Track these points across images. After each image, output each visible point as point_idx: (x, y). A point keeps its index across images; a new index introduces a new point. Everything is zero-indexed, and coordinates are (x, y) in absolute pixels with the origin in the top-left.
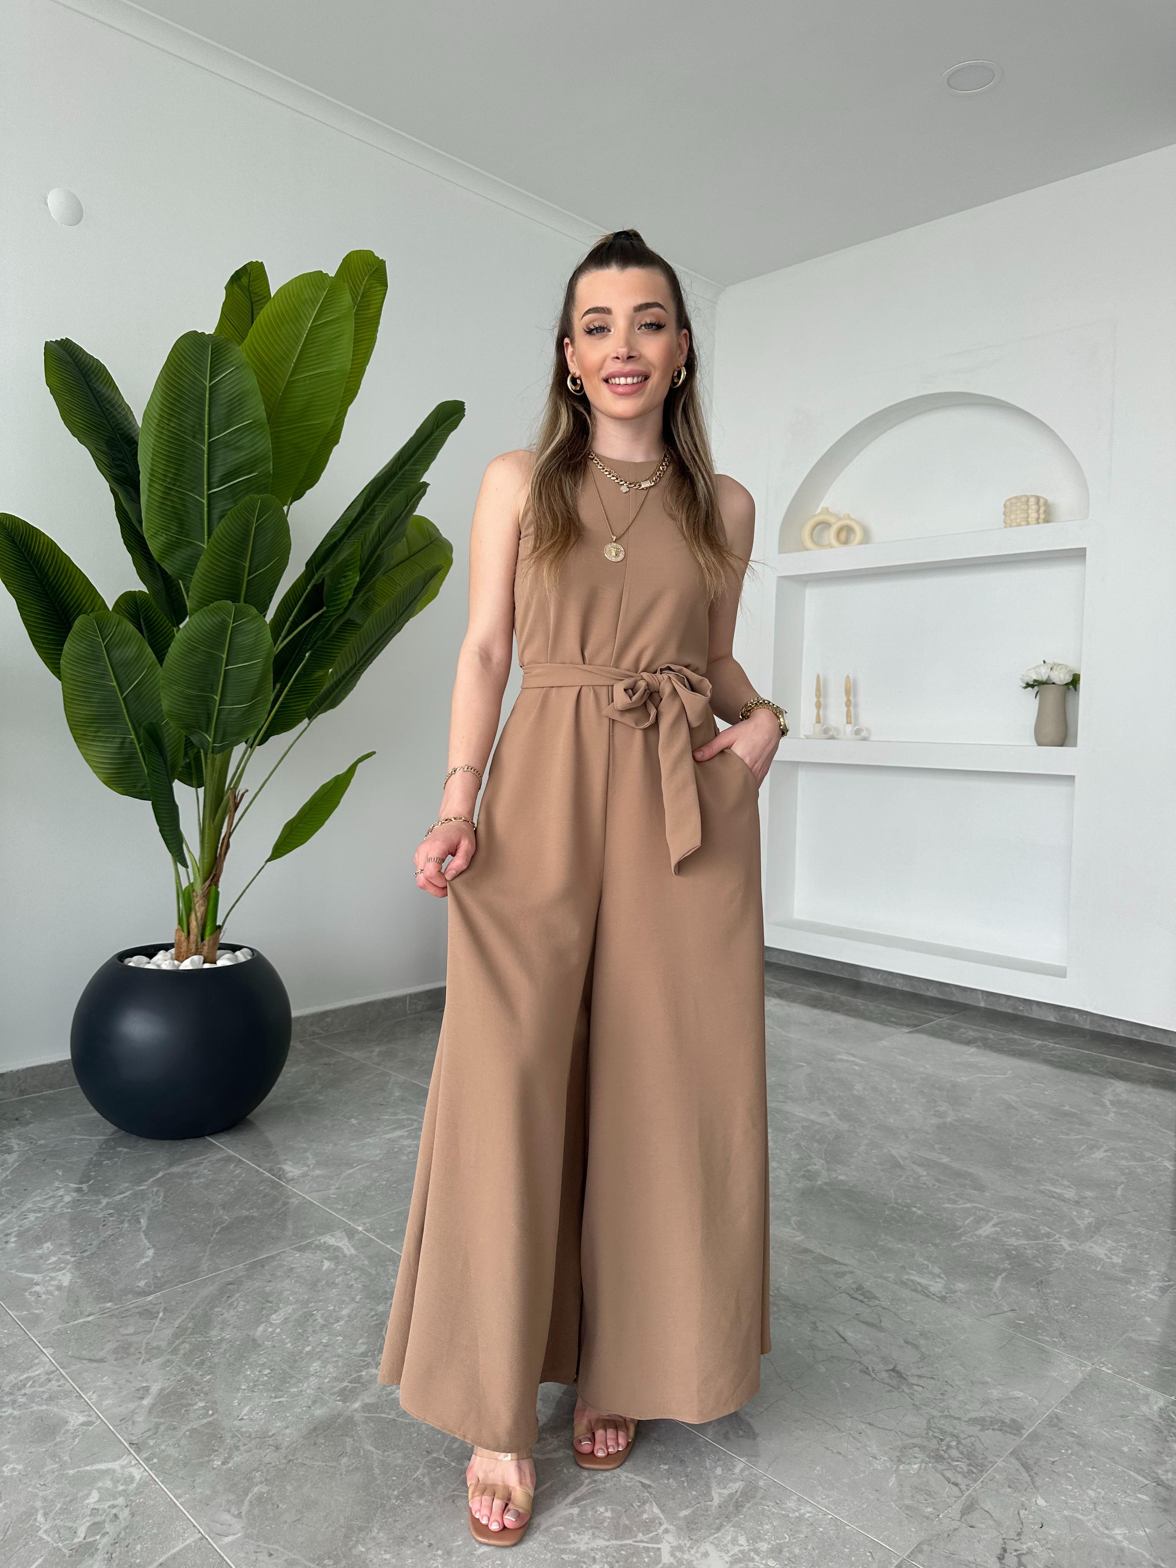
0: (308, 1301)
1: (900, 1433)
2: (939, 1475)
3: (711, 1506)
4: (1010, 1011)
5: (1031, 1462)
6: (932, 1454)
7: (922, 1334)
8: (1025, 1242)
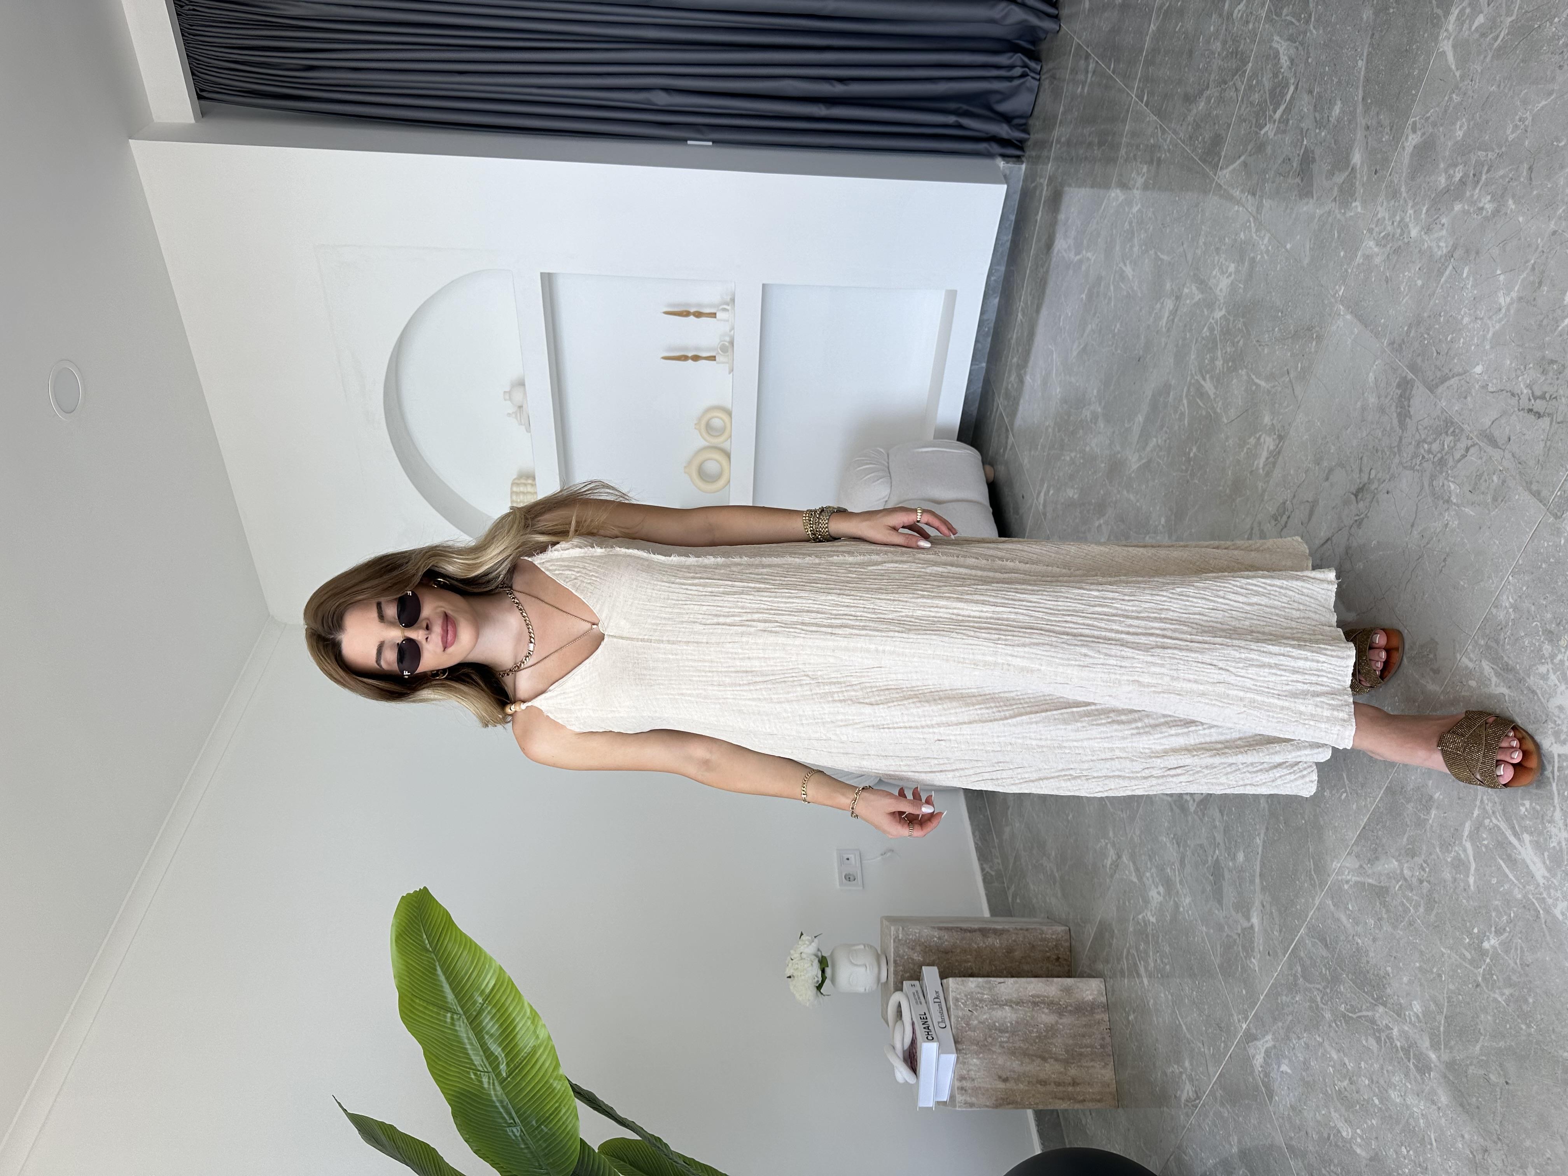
0: (1325, 1093)
1: (1420, 498)
2: (1459, 465)
3: (1509, 696)
4: (989, 339)
5: (1439, 374)
6: (1438, 468)
7: (1318, 462)
8: (1219, 352)
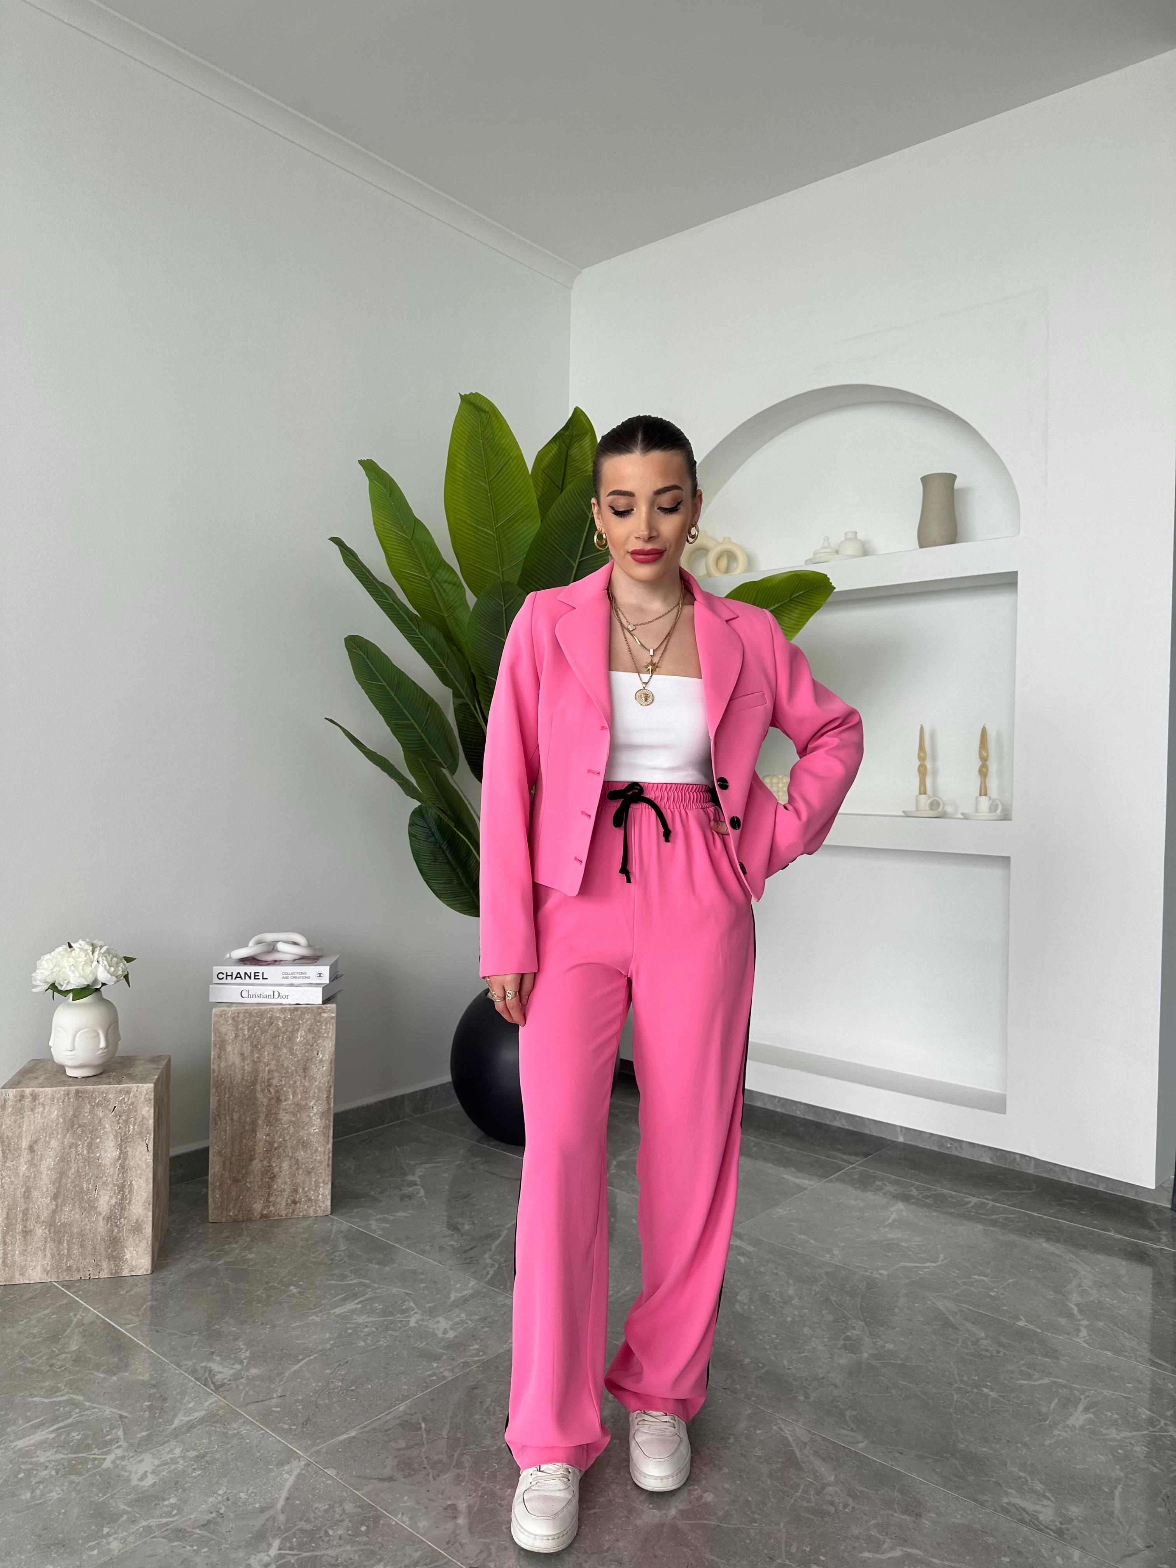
4: (936, 1149)
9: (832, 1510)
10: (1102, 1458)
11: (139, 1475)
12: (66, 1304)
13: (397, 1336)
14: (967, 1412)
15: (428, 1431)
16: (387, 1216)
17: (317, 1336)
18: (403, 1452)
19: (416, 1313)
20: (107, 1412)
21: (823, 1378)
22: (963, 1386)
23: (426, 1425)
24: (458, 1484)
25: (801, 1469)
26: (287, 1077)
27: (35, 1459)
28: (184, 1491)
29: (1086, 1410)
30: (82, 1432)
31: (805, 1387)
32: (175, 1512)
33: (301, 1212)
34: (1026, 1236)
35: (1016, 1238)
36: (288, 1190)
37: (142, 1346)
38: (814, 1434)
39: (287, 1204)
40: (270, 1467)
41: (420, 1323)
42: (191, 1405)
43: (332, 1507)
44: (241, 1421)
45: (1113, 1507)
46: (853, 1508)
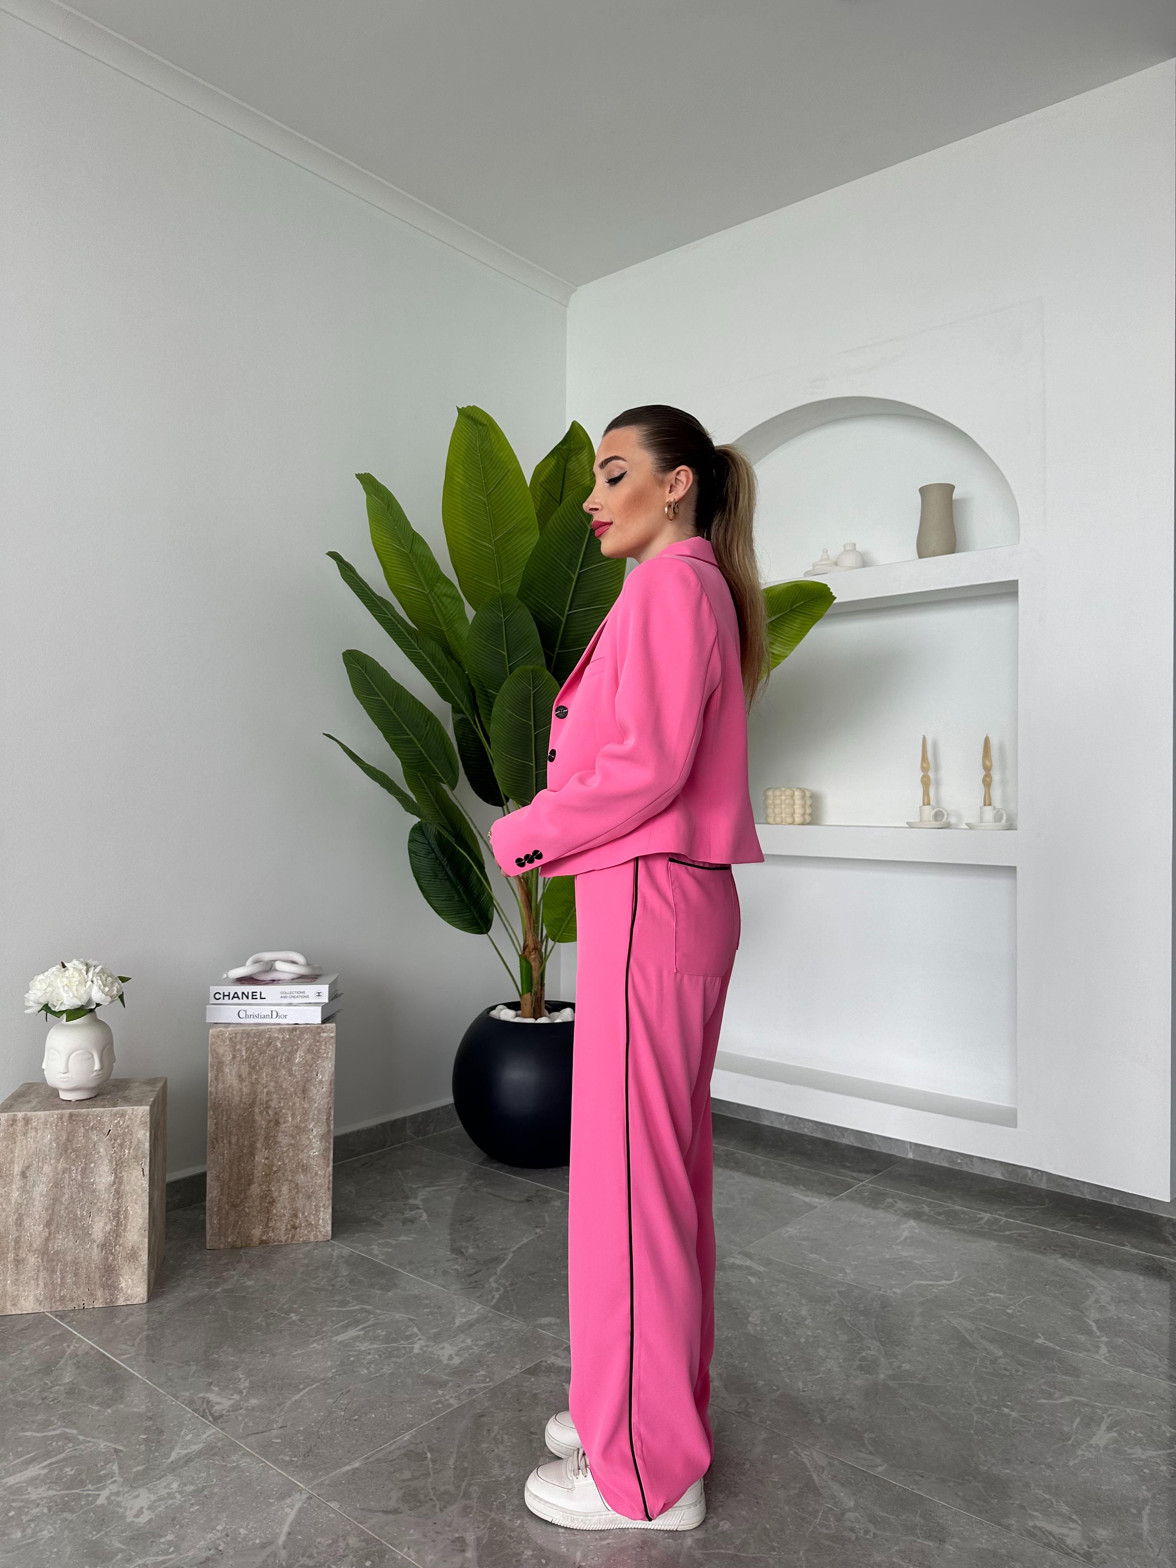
4: (945, 1164)
9: (853, 1536)
10: (1129, 1479)
11: (134, 1512)
12: (59, 1335)
13: (401, 1363)
14: (987, 1432)
15: (434, 1461)
16: (388, 1240)
17: (318, 1365)
18: (409, 1483)
19: (420, 1339)
20: (102, 1446)
21: (840, 1400)
22: (983, 1406)
23: (432, 1455)
24: (467, 1516)
25: (820, 1495)
26: (286, 1099)
27: (27, 1496)
28: (182, 1527)
29: (1109, 1429)
30: (75, 1468)
31: (822, 1410)
32: (172, 1549)
33: (301, 1237)
34: (1041, 1252)
35: (1031, 1254)
36: (288, 1215)
37: (137, 1377)
38: (832, 1458)
39: (287, 1229)
40: (271, 1501)
41: (425, 1349)
42: (189, 1437)
43: (335, 1542)
44: (240, 1453)
45: (1142, 1529)
46: (874, 1534)
